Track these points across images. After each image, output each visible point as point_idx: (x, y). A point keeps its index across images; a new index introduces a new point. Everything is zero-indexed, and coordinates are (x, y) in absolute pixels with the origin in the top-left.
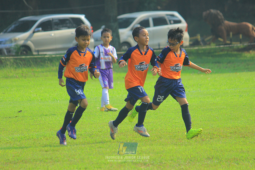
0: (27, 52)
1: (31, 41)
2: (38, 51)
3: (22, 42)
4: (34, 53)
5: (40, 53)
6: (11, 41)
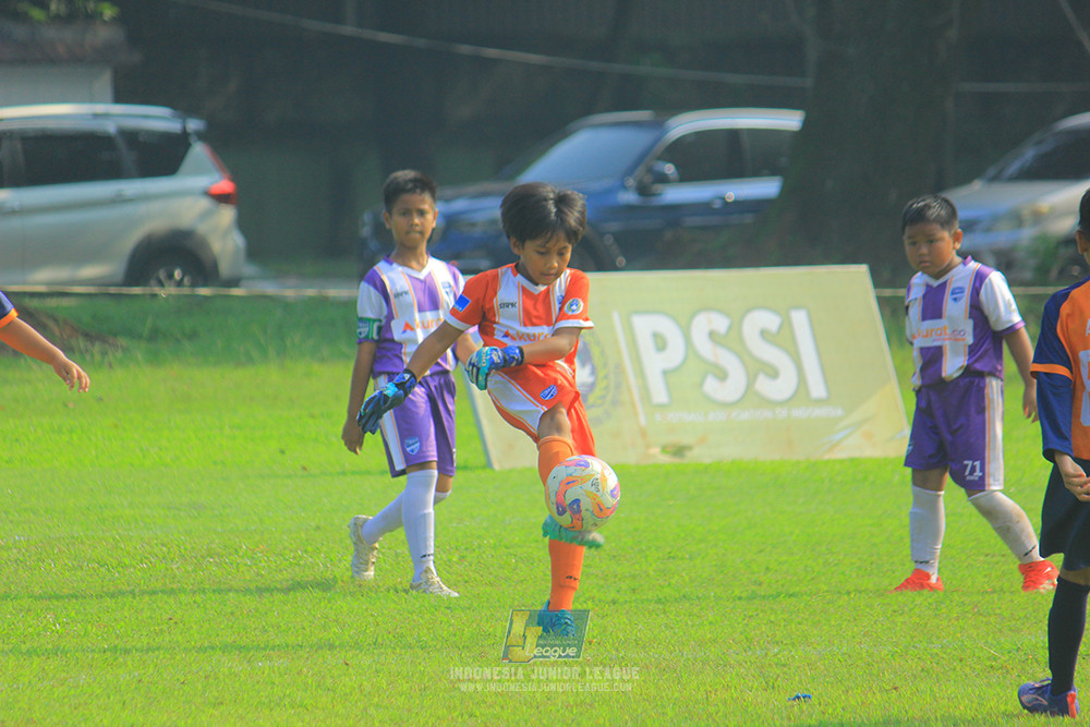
3: (1065, 225)
6: (1017, 219)
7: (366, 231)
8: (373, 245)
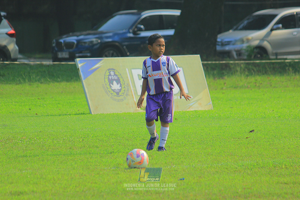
0: (262, 56)
1: (268, 42)
2: (276, 54)
3: (256, 43)
4: (271, 57)
5: (279, 57)
6: (242, 41)
7: (54, 45)
8: (56, 49)
